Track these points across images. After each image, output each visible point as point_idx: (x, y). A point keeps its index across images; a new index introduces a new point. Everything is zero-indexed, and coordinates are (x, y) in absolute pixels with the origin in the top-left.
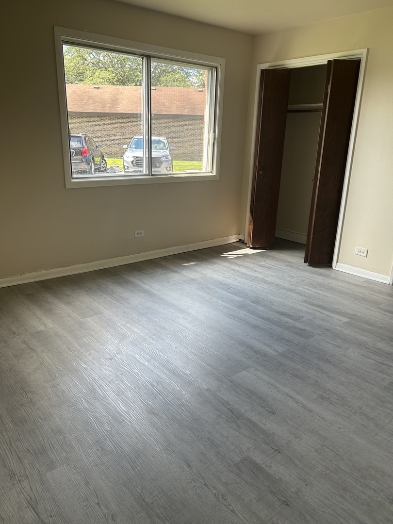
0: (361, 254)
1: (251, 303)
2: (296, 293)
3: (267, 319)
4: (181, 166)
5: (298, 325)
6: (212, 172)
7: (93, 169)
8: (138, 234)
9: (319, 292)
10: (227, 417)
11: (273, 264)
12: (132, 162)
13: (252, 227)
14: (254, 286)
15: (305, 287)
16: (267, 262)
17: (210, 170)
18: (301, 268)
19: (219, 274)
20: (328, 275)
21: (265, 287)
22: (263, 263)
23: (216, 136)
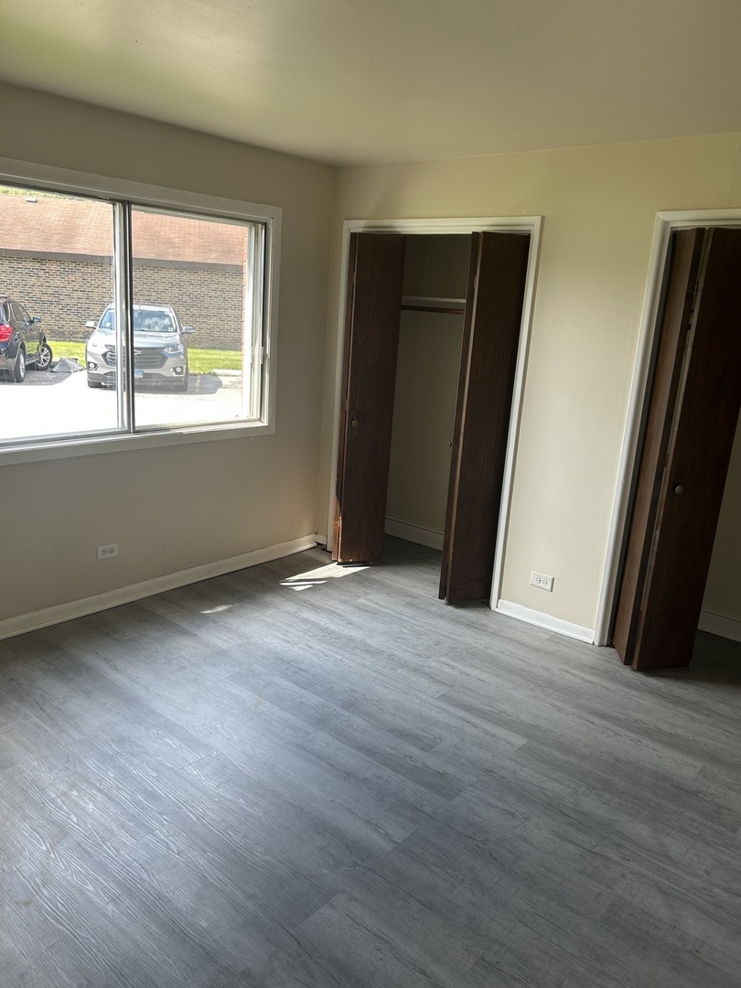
0: (541, 585)
1: (339, 710)
2: (426, 675)
3: (371, 752)
4: (204, 359)
5: (434, 763)
6: (260, 420)
7: (22, 367)
8: (105, 552)
9: (468, 670)
10: (289, 955)
11: (382, 603)
12: (104, 355)
13: (340, 524)
14: (346, 661)
15: (443, 659)
16: (370, 597)
17: (256, 415)
18: (433, 609)
19: (277, 634)
20: (482, 625)
21: (367, 663)
22: (362, 601)
23: (268, 352)
